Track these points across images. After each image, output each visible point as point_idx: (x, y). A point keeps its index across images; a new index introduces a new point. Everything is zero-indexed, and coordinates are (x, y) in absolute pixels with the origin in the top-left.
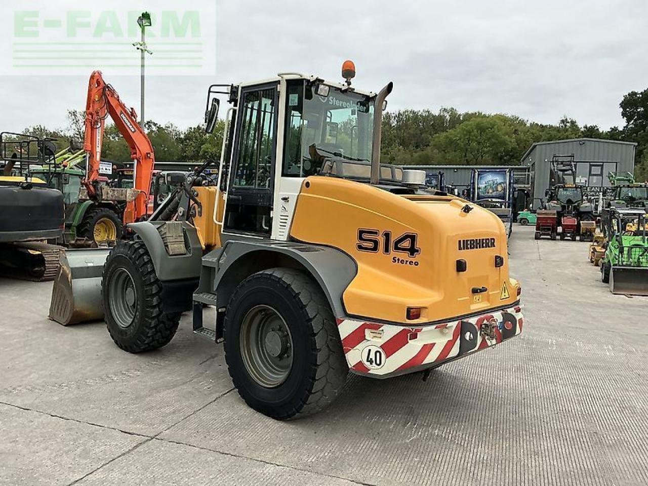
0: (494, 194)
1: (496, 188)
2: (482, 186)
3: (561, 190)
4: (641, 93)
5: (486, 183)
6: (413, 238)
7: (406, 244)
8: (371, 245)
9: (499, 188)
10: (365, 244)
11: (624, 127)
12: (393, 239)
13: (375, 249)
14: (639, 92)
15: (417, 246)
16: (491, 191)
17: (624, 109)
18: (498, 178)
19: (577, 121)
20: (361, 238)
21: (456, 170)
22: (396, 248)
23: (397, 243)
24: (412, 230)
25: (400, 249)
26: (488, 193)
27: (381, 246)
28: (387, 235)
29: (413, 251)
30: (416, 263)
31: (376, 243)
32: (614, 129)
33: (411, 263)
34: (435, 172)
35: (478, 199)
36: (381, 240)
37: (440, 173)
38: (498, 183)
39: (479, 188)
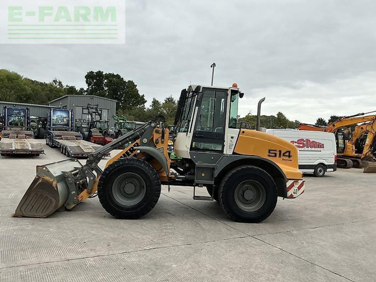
0: (62, 123)
1: (63, 120)
2: (55, 118)
3: (98, 123)
4: (96, 73)
5: (57, 117)
6: (289, 152)
7: (287, 154)
8: (274, 155)
9: (65, 120)
10: (271, 155)
11: (87, 89)
12: (282, 153)
13: (275, 156)
14: (95, 72)
15: (291, 155)
16: (60, 121)
17: (87, 79)
18: (64, 114)
19: (62, 82)
20: (269, 152)
21: (14, 105)
22: (284, 155)
23: (284, 154)
24: (289, 149)
25: (285, 156)
26: (58, 122)
27: (278, 155)
28: (280, 151)
29: (289, 156)
30: (291, 160)
31: (276, 154)
32: (82, 89)
33: (289, 160)
34: (25, 108)
35: (53, 126)
36: (278, 153)
37: (27, 108)
38: (64, 117)
39: (53, 119)
